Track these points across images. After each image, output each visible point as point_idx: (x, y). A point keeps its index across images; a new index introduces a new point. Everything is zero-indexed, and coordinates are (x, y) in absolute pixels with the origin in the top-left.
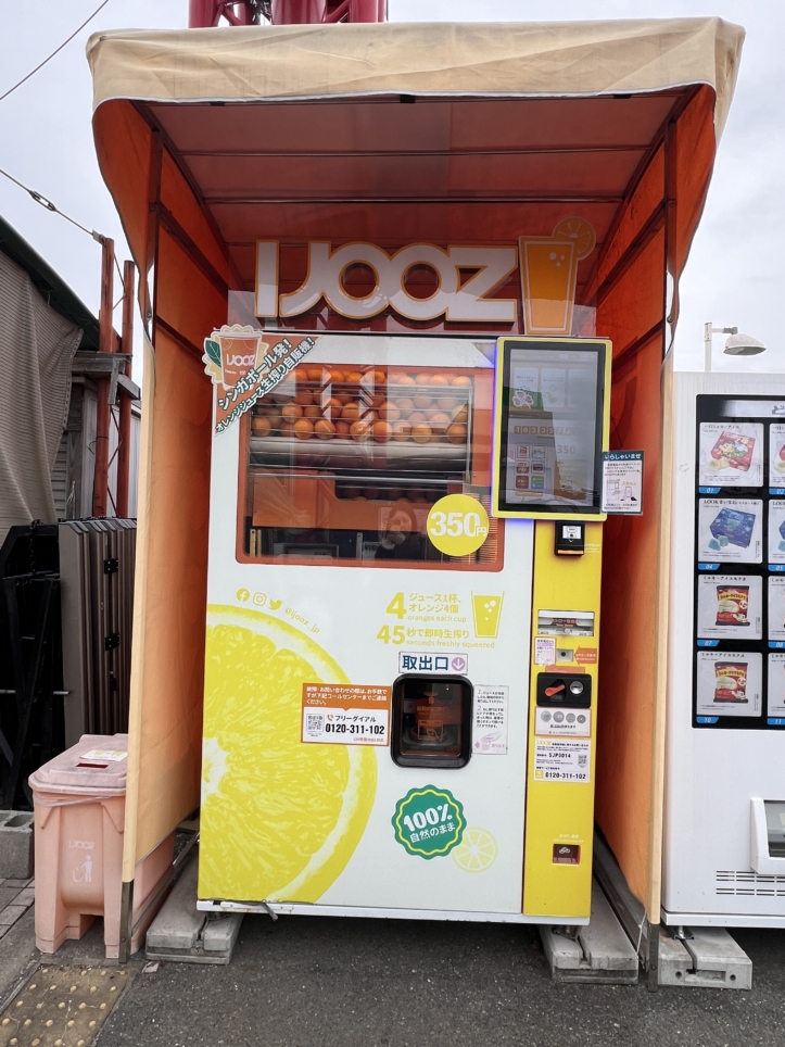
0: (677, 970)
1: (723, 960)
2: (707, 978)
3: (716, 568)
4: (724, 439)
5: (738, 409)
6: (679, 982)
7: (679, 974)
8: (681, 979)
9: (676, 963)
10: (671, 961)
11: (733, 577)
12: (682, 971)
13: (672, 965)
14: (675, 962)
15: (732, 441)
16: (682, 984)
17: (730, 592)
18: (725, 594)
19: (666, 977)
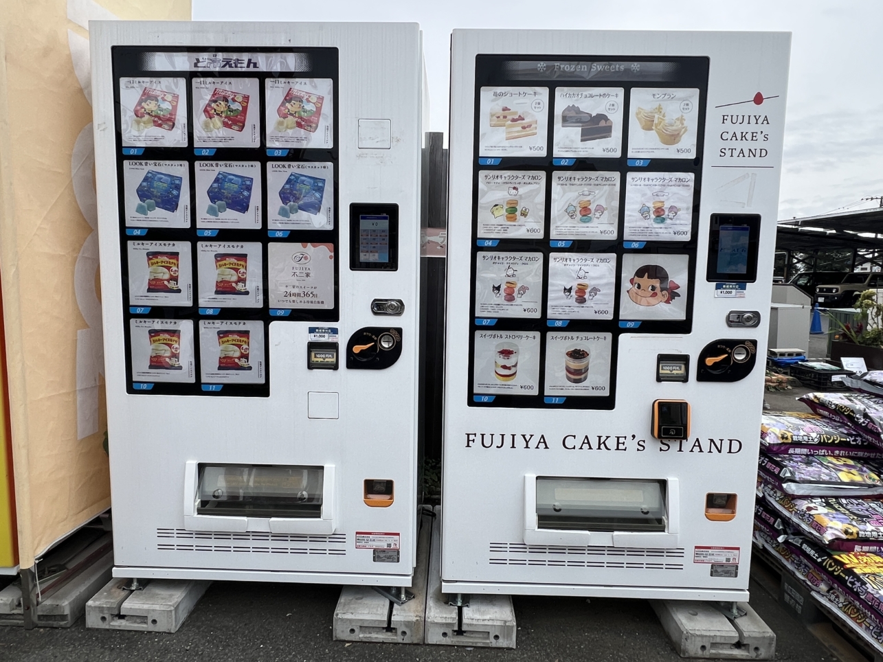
0: (102, 615)
1: (146, 607)
2: (135, 622)
3: (144, 234)
4: (147, 96)
5: (159, 62)
6: (105, 626)
7: (103, 619)
8: (107, 622)
9: (101, 609)
10: (95, 607)
11: (162, 242)
12: (106, 616)
13: (98, 609)
14: (99, 607)
15: (155, 98)
16: (107, 627)
17: (160, 259)
18: (155, 260)
19: (92, 621)
